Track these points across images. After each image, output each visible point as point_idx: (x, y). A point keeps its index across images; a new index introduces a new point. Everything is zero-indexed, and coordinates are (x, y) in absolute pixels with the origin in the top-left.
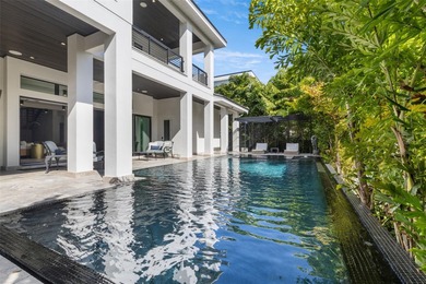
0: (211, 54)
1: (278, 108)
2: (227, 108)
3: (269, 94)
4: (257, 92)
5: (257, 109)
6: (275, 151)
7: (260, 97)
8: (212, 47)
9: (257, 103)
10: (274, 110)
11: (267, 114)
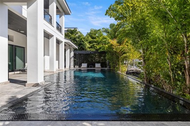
0: (63, 17)
1: (91, 47)
2: (69, 45)
3: (87, 40)
4: (81, 39)
5: (82, 47)
6: (91, 67)
7: (83, 41)
8: (64, 14)
9: (82, 44)
10: (89, 48)
11: (86, 50)
